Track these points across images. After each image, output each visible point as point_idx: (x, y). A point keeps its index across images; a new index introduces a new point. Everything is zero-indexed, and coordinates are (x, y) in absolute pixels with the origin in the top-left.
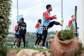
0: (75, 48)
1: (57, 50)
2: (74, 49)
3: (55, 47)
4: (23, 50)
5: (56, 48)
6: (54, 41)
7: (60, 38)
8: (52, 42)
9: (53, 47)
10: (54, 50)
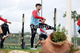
0: (67, 50)
1: (50, 51)
2: (65, 51)
3: (47, 48)
4: (12, 51)
5: (48, 50)
6: (46, 43)
7: (53, 39)
8: (44, 44)
9: (45, 48)
10: (47, 52)
